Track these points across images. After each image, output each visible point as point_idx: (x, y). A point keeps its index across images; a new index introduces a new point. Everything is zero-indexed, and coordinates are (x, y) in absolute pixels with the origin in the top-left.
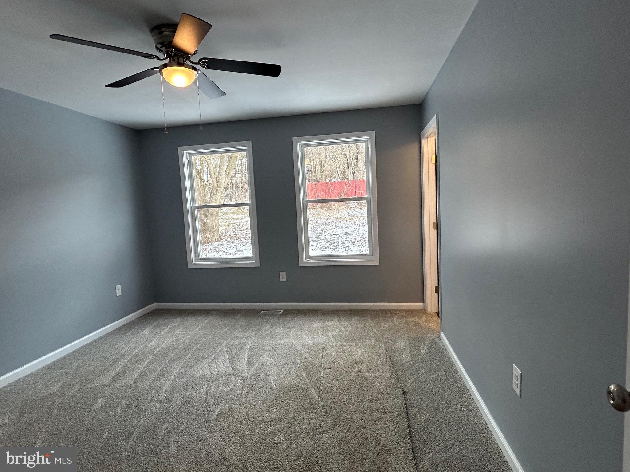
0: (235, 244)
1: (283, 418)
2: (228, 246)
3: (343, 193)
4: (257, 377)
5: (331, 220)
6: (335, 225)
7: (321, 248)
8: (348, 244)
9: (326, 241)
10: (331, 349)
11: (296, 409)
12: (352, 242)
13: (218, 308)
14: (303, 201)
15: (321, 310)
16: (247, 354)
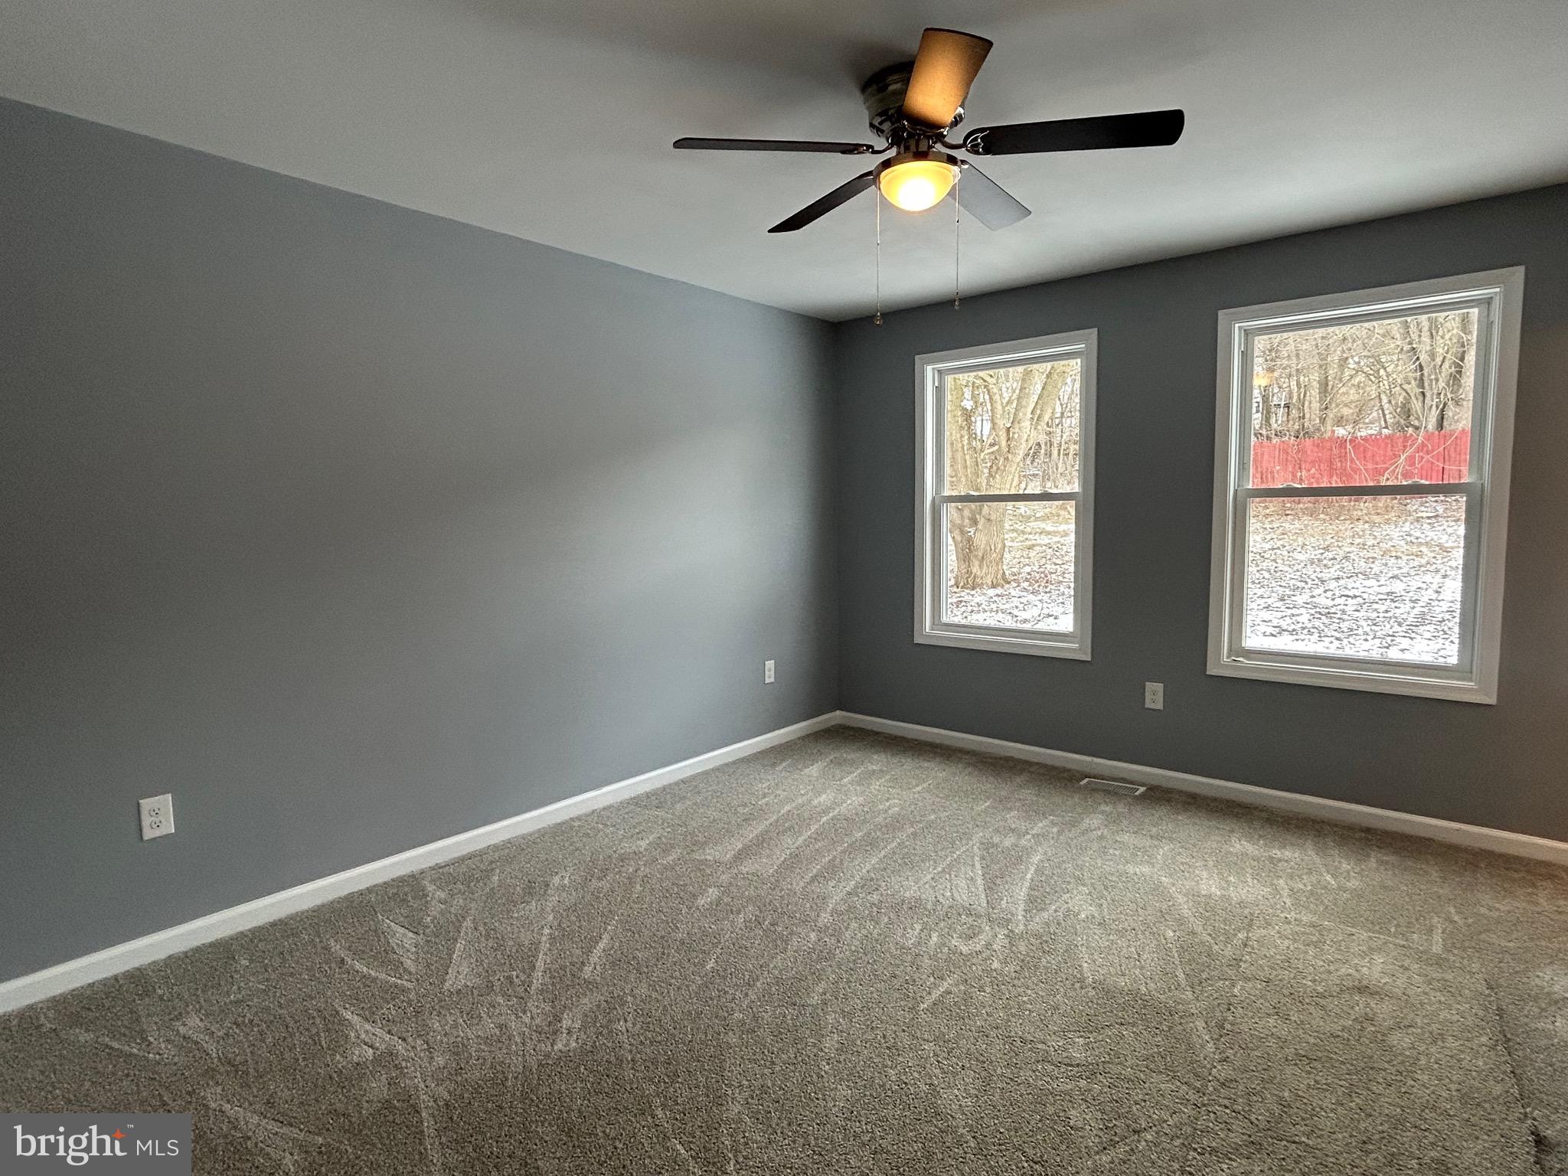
0: (1040, 597)
1: (1101, 1068)
2: (1021, 600)
3: (1394, 471)
4: (1047, 942)
5: (1341, 553)
6: (1351, 567)
7: (1294, 630)
8: (1394, 629)
9: (1313, 612)
10: (1277, 927)
11: (1141, 1059)
12: (1408, 623)
13: (972, 747)
14: (1236, 491)
15: (1263, 809)
16: (1029, 876)
